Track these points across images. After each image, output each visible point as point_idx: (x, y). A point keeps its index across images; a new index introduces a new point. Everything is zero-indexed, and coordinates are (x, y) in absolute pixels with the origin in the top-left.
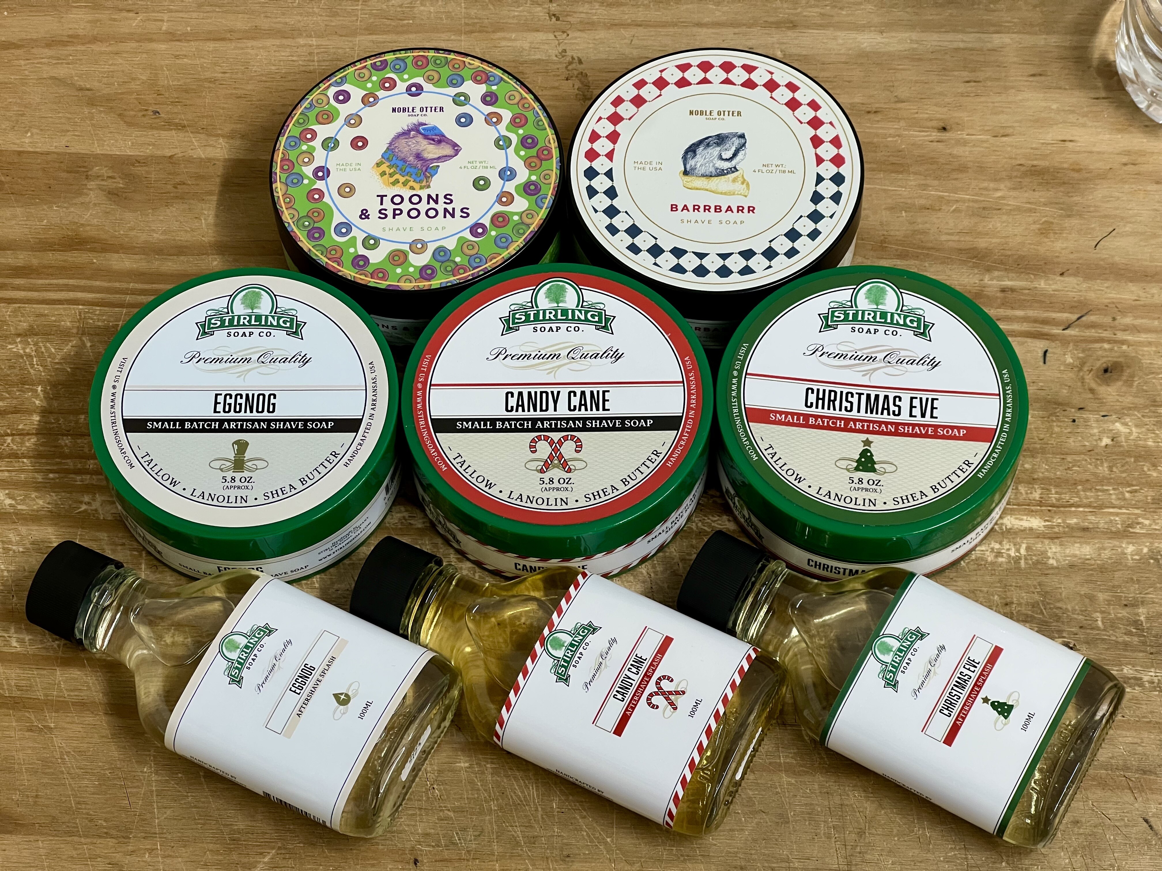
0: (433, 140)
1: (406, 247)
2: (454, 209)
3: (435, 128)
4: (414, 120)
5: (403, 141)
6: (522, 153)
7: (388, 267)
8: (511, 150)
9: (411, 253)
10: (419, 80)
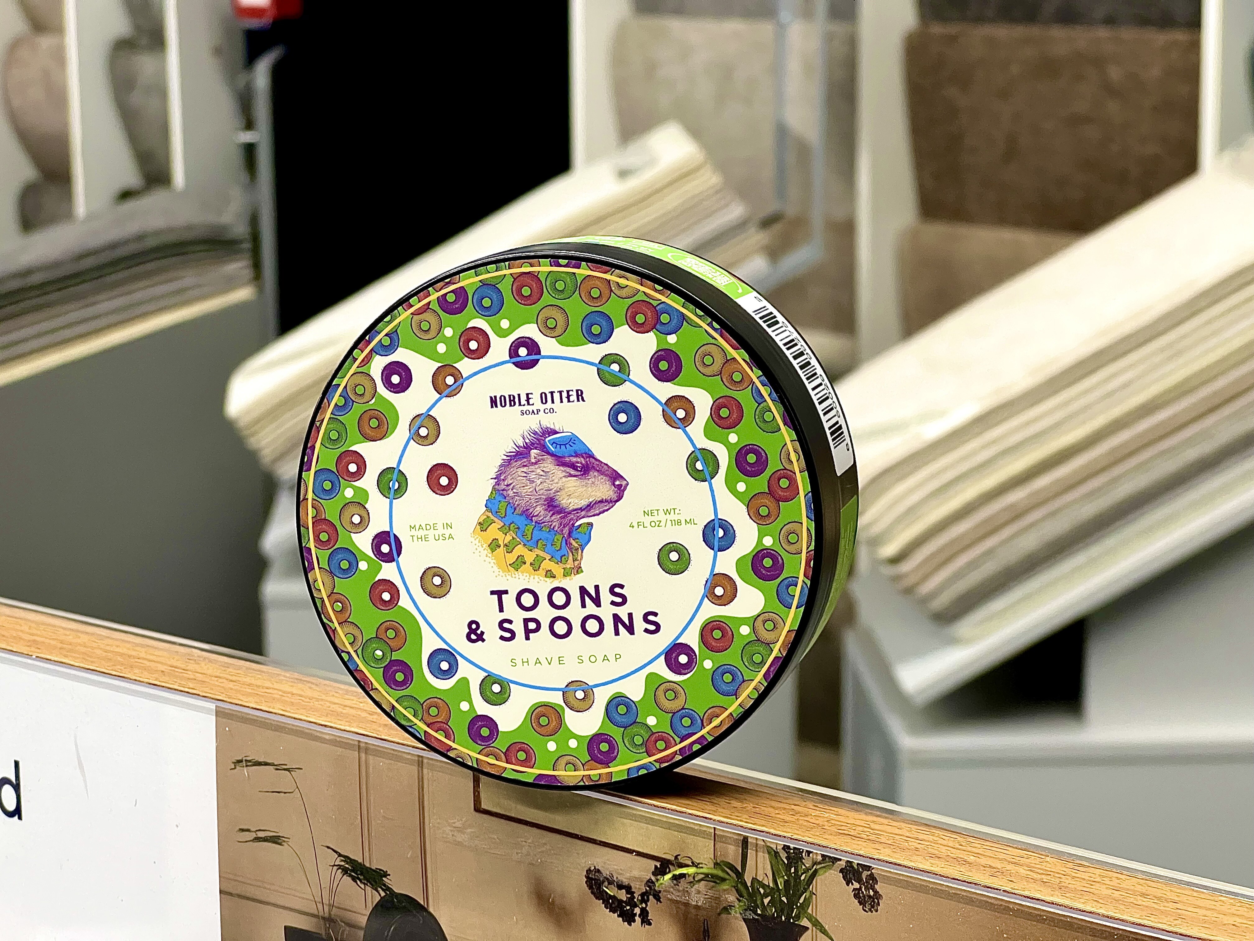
0: (573, 466)
1: (556, 698)
2: (630, 615)
3: (573, 440)
4: (533, 423)
5: (518, 472)
6: (741, 487)
7: (532, 739)
8: (719, 481)
9: (567, 710)
10: (530, 331)
